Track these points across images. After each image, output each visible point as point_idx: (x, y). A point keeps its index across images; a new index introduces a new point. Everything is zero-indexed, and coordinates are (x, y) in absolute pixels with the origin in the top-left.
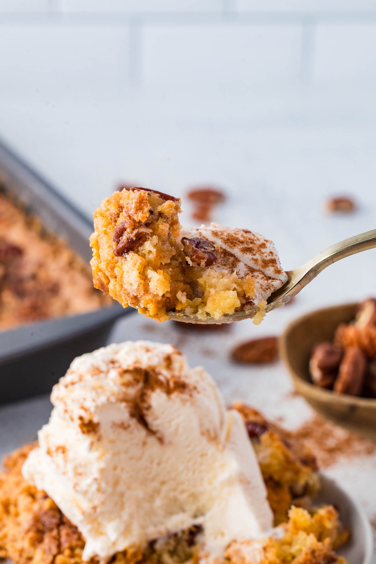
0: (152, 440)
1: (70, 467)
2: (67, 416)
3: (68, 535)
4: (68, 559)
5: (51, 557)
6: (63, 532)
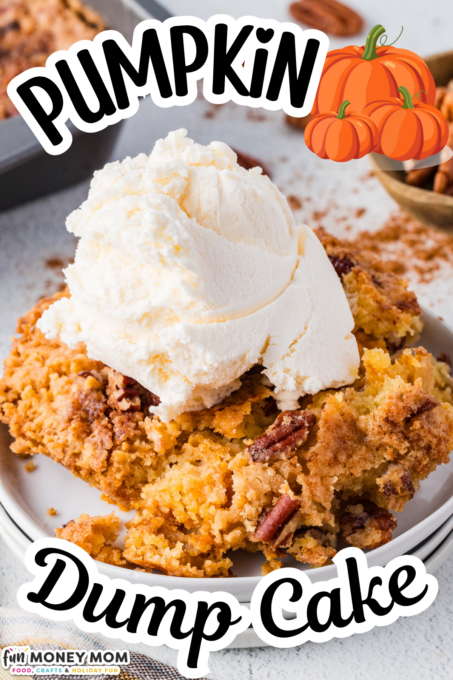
3: (123, 423)
4: (127, 454)
5: (106, 453)
6: (116, 420)
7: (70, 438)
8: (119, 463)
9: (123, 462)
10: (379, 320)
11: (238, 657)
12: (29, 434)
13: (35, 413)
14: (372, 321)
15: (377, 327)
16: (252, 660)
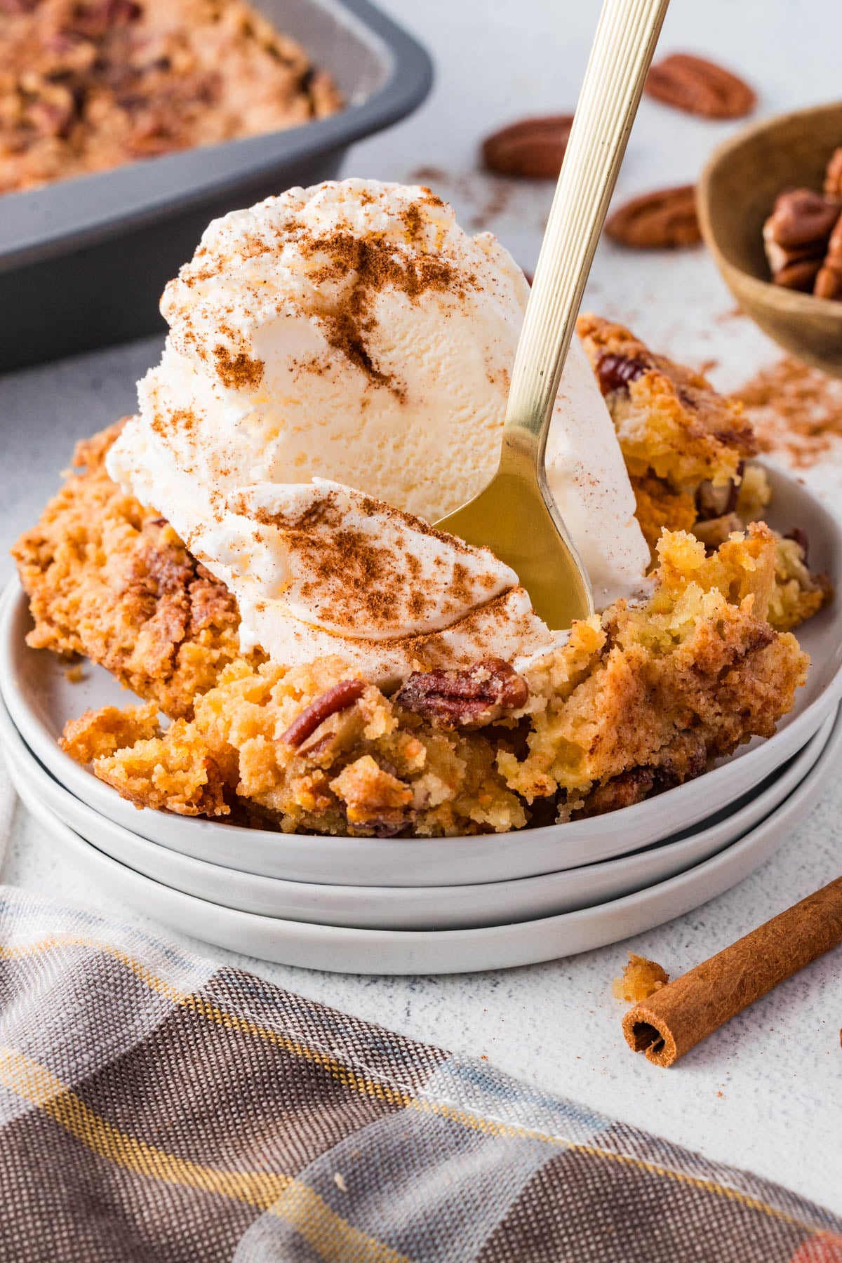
0: (381, 395)
1: (202, 457)
2: (192, 347)
3: (207, 600)
4: (205, 649)
5: (171, 646)
6: (197, 596)
7: (117, 621)
8: (190, 663)
9: (198, 663)
10: (681, 453)
11: (391, 991)
12: (58, 617)
13: (71, 584)
14: (668, 455)
15: (677, 466)
16: (413, 996)
